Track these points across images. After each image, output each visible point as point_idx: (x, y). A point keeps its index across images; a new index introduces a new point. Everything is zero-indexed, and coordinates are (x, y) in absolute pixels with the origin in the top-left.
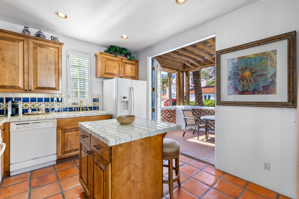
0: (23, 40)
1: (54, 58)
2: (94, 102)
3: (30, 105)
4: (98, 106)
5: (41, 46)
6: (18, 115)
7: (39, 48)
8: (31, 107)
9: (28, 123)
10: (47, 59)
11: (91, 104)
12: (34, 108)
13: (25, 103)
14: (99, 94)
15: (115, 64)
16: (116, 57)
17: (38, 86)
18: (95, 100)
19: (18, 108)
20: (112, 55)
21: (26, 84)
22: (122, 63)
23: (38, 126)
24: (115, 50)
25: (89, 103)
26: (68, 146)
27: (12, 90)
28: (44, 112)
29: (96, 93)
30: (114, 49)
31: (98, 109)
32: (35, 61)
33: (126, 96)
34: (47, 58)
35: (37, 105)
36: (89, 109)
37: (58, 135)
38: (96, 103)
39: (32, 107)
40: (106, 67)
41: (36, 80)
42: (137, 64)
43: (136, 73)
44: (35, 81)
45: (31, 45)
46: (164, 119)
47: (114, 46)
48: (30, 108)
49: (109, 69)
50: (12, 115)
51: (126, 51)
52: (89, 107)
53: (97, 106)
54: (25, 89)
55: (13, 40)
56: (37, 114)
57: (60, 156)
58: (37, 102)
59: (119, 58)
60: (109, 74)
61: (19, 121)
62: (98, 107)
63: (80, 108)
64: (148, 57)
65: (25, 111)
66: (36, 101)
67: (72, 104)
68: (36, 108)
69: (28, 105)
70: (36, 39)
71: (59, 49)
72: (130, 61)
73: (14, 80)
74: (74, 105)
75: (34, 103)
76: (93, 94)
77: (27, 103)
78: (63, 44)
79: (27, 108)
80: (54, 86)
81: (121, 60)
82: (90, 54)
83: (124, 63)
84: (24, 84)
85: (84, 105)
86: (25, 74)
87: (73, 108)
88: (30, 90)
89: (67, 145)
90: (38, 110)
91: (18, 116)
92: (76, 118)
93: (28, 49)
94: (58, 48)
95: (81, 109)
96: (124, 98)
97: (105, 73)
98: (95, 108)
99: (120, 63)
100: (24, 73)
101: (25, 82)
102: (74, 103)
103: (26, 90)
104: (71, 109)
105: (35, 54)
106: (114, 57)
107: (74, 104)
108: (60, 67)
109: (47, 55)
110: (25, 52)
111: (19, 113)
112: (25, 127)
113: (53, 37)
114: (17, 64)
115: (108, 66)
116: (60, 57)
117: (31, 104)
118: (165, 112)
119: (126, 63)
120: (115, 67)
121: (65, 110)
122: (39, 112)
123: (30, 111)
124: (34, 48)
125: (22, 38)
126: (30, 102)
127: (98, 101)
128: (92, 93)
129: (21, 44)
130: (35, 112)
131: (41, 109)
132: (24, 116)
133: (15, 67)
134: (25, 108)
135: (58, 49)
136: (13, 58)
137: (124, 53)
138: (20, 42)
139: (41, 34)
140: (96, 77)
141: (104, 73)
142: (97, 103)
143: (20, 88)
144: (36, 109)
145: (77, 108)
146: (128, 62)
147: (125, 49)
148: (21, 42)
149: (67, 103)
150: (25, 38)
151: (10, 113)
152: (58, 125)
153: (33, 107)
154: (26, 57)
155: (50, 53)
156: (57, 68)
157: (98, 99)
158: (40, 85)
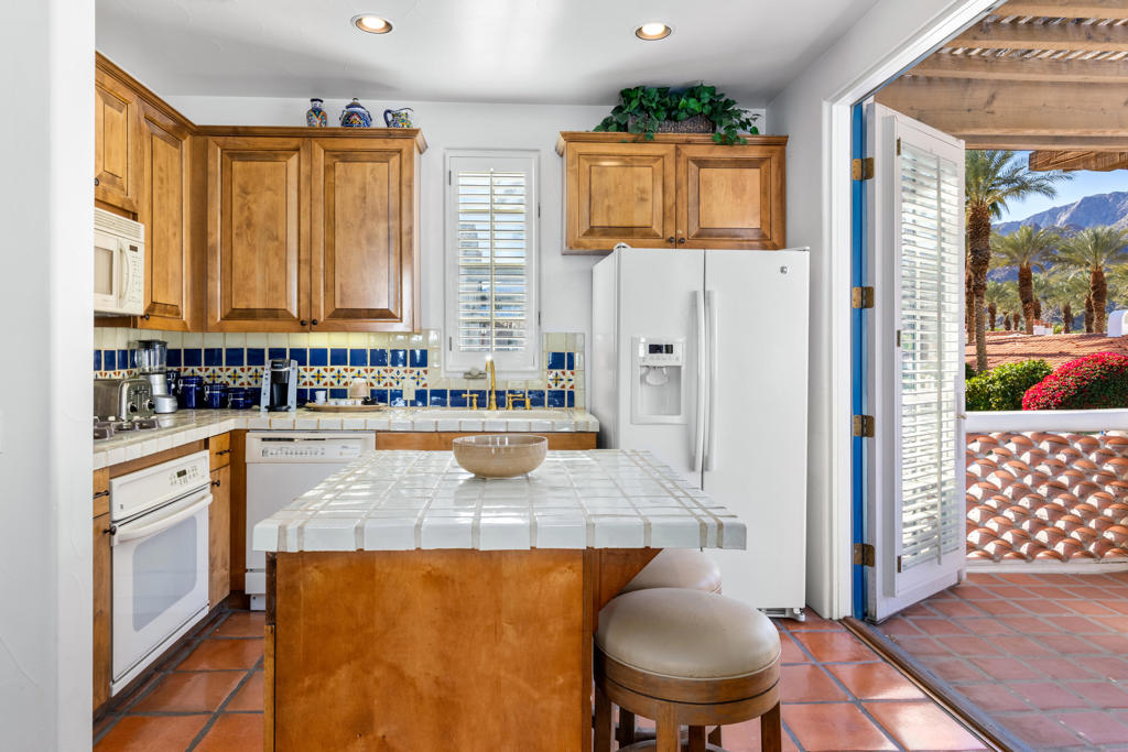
0: (298, 150)
1: (386, 194)
2: (555, 371)
4: (572, 387)
5: (345, 156)
6: (284, 408)
7: (339, 167)
8: (311, 383)
9: (292, 440)
10: (365, 203)
11: (542, 380)
12: (341, 386)
13: (299, 368)
14: (575, 335)
15: (639, 177)
16: (647, 138)
17: (338, 306)
18: (560, 361)
19: (287, 385)
20: (623, 135)
21: (304, 300)
22: (682, 166)
23: (319, 454)
24: (641, 108)
25: (532, 372)
27: (270, 323)
28: (361, 403)
29: (563, 325)
31: (571, 404)
32: (329, 217)
33: (663, 342)
34: (365, 198)
35: (329, 374)
36: (528, 401)
38: (564, 373)
39: (314, 381)
40: (596, 197)
41: (330, 283)
42: (774, 159)
43: (765, 208)
44: (330, 288)
45: (320, 160)
46: (1016, 497)
48: (329, 387)
49: (609, 207)
50: (272, 408)
51: (699, 100)
52: (530, 393)
53: (567, 389)
54: (302, 318)
55: (271, 155)
56: (339, 410)
58: (348, 367)
59: (665, 142)
60: (609, 231)
61: (269, 427)
62: (571, 394)
63: (490, 393)
64: (826, 106)
65: (304, 398)
66: (346, 363)
67: (462, 375)
68: (345, 387)
69: (323, 377)
70: (333, 136)
71: (404, 156)
72: (727, 148)
73: (274, 288)
74: (472, 382)
75: (342, 368)
76: (547, 334)
78: (418, 131)
79: (321, 385)
80: (383, 305)
81: (677, 149)
83: (693, 166)
84: (299, 301)
86: (303, 266)
87: (465, 392)
88: (315, 322)
91: (286, 410)
93: (309, 178)
94: (400, 151)
96: (655, 349)
97: (591, 231)
98: (561, 399)
99: (670, 167)
101: (302, 295)
102: (469, 374)
103: (303, 323)
104: (458, 399)
105: (330, 189)
107: (469, 376)
108: (405, 228)
109: (363, 189)
110: (302, 186)
111: (289, 404)
112: (284, 451)
113: (389, 112)
114: (281, 233)
115: (606, 194)
116: (404, 189)
117: (311, 370)
118: (1025, 445)
119: (702, 163)
120: (643, 191)
121: (439, 399)
122: (344, 403)
123: (319, 398)
124: (326, 168)
125: (294, 142)
126: (308, 367)
127: (571, 367)
128: (546, 328)
129: (293, 161)
132: (301, 411)
133: (276, 243)
135: (398, 156)
136: (272, 216)
137: (692, 115)
138: (289, 157)
139: (353, 114)
140: (562, 254)
141: (585, 228)
142: (568, 372)
143: (287, 316)
144: (346, 391)
146: (720, 153)
147: (692, 91)
148: (292, 155)
149: (445, 372)
150: (301, 139)
151: (265, 400)
153: (318, 382)
154: (305, 205)
155: (375, 179)
156: (395, 232)
157: (571, 356)
158: (342, 301)
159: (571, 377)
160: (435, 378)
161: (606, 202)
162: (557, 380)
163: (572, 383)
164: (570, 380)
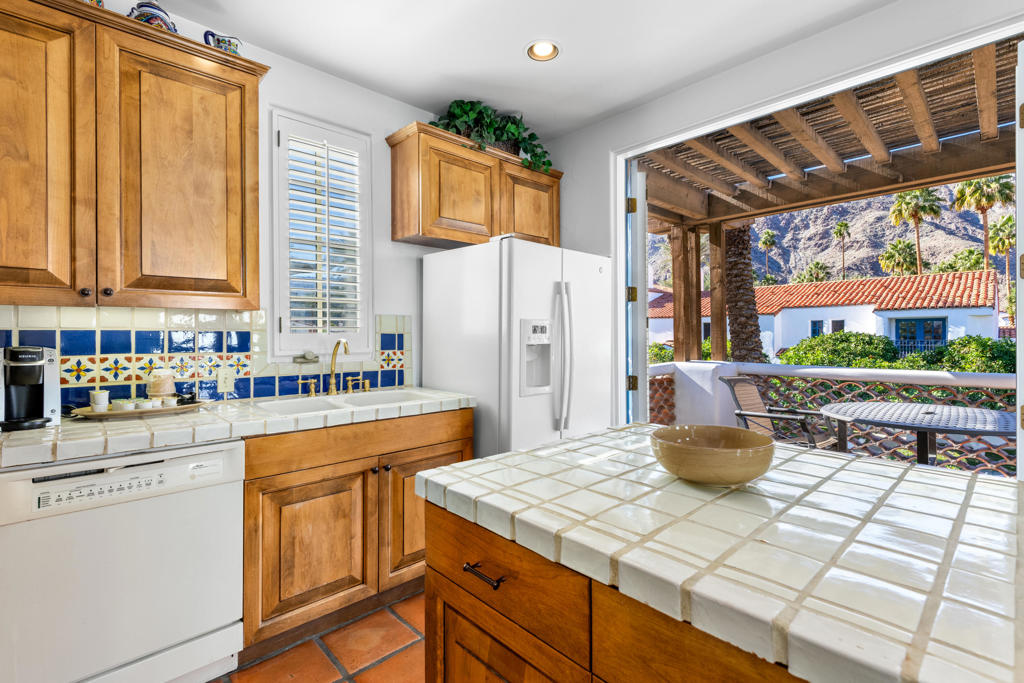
0: (69, 32)
1: (222, 135)
2: (387, 352)
3: (97, 368)
4: (402, 366)
5: (159, 68)
6: (38, 421)
7: (149, 80)
8: (103, 379)
9: (101, 471)
10: (191, 137)
12: (121, 381)
13: (74, 359)
14: (404, 317)
15: (475, 180)
16: (481, 148)
17: (147, 271)
18: (390, 342)
19: (41, 387)
20: (463, 140)
21: (84, 260)
22: (503, 180)
23: (154, 483)
24: (478, 121)
25: (366, 354)
26: (297, 571)
28: (173, 402)
29: (395, 311)
30: (473, 115)
31: (401, 382)
32: (129, 143)
33: (541, 324)
34: (191, 132)
35: (132, 366)
36: (367, 382)
37: (251, 521)
38: (395, 354)
39: (109, 376)
40: (445, 191)
41: (133, 238)
42: (555, 188)
43: (551, 223)
44: (133, 245)
45: (113, 61)
47: (472, 103)
48: (98, 384)
49: (453, 203)
50: (11, 424)
51: (517, 128)
52: (367, 375)
53: (397, 368)
54: (81, 284)
56: (141, 415)
57: (261, 631)
58: (133, 355)
59: (493, 156)
60: (454, 223)
61: (49, 458)
62: (401, 373)
63: (327, 377)
64: (612, 155)
66: (128, 350)
67: (291, 360)
68: (127, 383)
69: (88, 370)
70: (137, 33)
71: (247, 94)
72: (531, 173)
73: (22, 235)
74: (305, 366)
75: (121, 357)
76: (380, 316)
77: (84, 359)
78: (265, 69)
79: (83, 383)
81: (501, 164)
82: (368, 135)
83: (509, 180)
84: (73, 259)
85: (345, 364)
86: (80, 209)
87: (298, 377)
88: (107, 292)
89: (291, 567)
90: (142, 392)
91: (42, 426)
92: (332, 431)
93: (94, 79)
94: (242, 88)
95: (333, 381)
96: (536, 329)
97: (439, 221)
98: (392, 378)
99: (496, 177)
100: (73, 200)
101: (79, 251)
102: (303, 357)
103: (84, 293)
104: (289, 386)
106: (471, 148)
107: (303, 359)
108: (249, 183)
109: (189, 119)
110: (78, 90)
111: (47, 414)
112: (85, 491)
113: (213, 35)
114: (35, 151)
115: (452, 189)
116: (248, 134)
117: (103, 360)
119: (516, 180)
120: (478, 193)
121: (265, 387)
122: (147, 405)
123: (101, 401)
124: (123, 75)
125: (62, 19)
126: (98, 355)
127: (401, 347)
128: (378, 310)
129: (59, 47)
130: (128, 405)
131: (157, 385)
133: (25, 165)
134: (73, 383)
135: (237, 93)
136: (16, 119)
137: (510, 138)
138: (51, 38)
139: (156, 17)
140: (393, 239)
141: (436, 217)
142: (398, 353)
143: (51, 281)
144: (129, 387)
145: (317, 377)
146: (525, 174)
147: (514, 120)
148: (60, 37)
149: (274, 355)
150: (77, 19)
152: (249, 468)
153: (116, 376)
154: (84, 116)
155: (205, 110)
156: (236, 184)
157: (401, 336)
158: (153, 265)
159: (401, 357)
160: (258, 365)
161: (452, 198)
162: (388, 360)
163: (401, 362)
164: (400, 360)
